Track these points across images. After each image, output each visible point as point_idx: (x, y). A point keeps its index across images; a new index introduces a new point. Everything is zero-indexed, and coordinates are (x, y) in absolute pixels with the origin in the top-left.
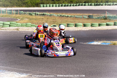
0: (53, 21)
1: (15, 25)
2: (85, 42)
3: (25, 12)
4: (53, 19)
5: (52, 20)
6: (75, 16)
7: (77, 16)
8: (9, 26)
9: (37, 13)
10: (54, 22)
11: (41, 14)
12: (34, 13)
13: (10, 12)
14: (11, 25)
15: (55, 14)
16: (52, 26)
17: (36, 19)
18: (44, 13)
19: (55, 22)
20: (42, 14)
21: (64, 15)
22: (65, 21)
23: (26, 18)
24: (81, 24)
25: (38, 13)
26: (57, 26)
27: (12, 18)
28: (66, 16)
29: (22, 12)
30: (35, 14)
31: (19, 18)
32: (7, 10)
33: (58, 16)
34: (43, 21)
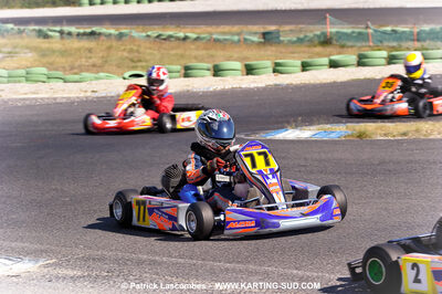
0: (131, 56)
2: (255, 131)
3: (22, 28)
4: (131, 51)
5: (126, 54)
6: (214, 36)
9: (66, 29)
10: (132, 61)
11: (82, 31)
12: (58, 28)
15: (137, 33)
16: (127, 75)
17: (65, 51)
18: (96, 29)
19: (140, 61)
20: (89, 30)
21: (171, 33)
22: (176, 54)
23: (27, 48)
24: (238, 65)
25: (73, 29)
28: (178, 38)
29: (11, 26)
30: (61, 32)
33: (148, 36)
34: (90, 58)
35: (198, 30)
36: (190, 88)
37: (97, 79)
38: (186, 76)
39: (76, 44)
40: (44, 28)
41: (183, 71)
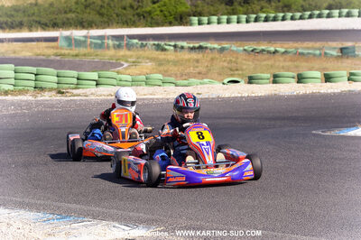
0: (229, 66)
1: (114, 82)
2: (330, 129)
3: (144, 43)
4: (230, 61)
5: (225, 64)
6: (300, 51)
7: (306, 51)
8: (97, 85)
9: (180, 43)
10: (231, 70)
11: (191, 45)
12: (173, 43)
13: (99, 42)
14: (102, 80)
16: (226, 81)
17: (178, 61)
19: (237, 70)
20: (197, 45)
21: (263, 48)
23: (148, 58)
24: (318, 74)
25: (185, 44)
26: (242, 83)
27: (106, 59)
28: (269, 52)
29: (135, 41)
30: (175, 46)
31: (127, 61)
32: (91, 37)
33: (245, 50)
34: (197, 67)
35: (286, 46)
36: (277, 92)
37: (201, 83)
38: (274, 82)
39: (186, 55)
40: (162, 43)
41: (272, 79)
